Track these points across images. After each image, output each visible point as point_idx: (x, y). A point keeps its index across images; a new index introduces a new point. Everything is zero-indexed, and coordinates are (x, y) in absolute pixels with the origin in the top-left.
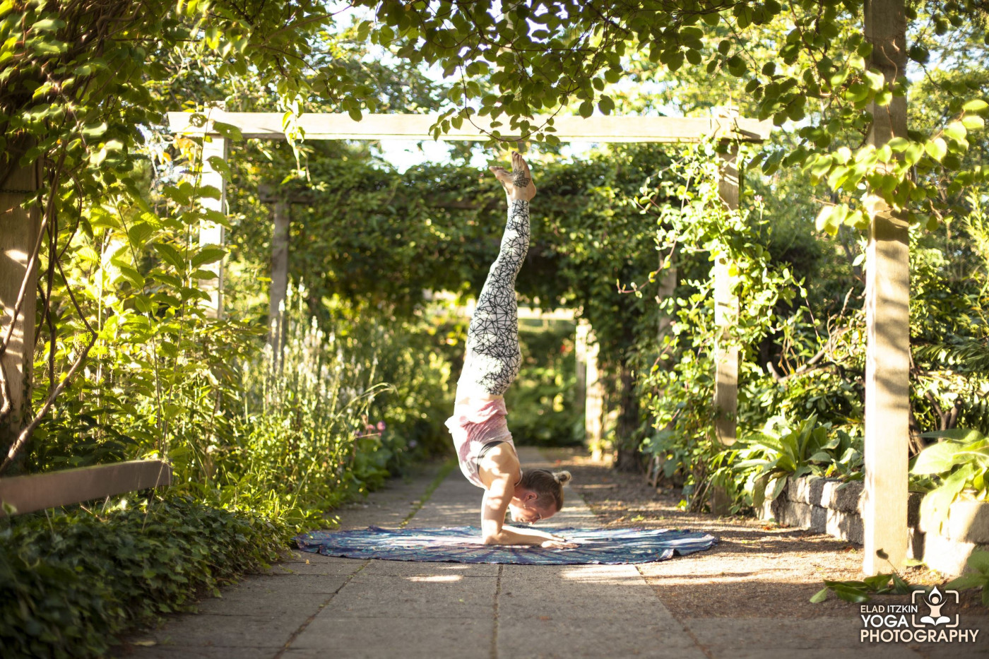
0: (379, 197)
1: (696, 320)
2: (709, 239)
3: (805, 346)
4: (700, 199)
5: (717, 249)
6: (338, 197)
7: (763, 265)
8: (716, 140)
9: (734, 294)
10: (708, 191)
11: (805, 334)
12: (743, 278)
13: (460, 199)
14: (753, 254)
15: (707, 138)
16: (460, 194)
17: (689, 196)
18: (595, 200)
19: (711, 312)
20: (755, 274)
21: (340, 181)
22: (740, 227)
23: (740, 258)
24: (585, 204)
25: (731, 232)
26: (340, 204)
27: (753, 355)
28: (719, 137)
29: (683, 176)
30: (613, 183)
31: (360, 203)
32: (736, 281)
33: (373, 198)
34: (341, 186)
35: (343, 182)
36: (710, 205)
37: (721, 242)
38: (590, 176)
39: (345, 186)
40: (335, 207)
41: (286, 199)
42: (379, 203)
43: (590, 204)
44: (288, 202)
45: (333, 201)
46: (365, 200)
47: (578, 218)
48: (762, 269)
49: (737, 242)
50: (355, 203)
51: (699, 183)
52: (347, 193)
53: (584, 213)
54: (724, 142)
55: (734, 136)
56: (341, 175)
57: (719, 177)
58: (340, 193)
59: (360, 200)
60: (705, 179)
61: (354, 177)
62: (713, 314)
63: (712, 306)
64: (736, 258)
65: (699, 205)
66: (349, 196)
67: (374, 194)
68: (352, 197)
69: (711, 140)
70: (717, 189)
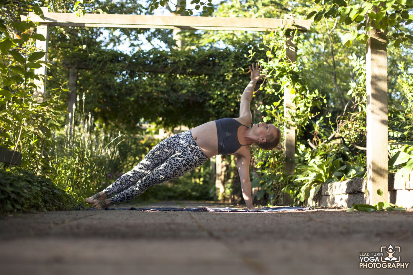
0: (121, 65)
1: (274, 115)
2: (282, 76)
3: (324, 135)
4: (277, 58)
5: (285, 82)
6: (101, 65)
7: (307, 88)
8: (285, 29)
9: (293, 102)
10: (281, 54)
11: (324, 129)
12: (298, 95)
13: (160, 67)
14: (302, 83)
15: (280, 29)
16: (160, 65)
17: (272, 56)
18: (224, 68)
19: (281, 111)
20: (303, 93)
21: (102, 57)
22: (296, 70)
23: (296, 84)
24: (219, 70)
25: (292, 72)
26: (101, 69)
27: (302, 133)
28: (286, 28)
29: (269, 46)
30: (233, 60)
31: (112, 68)
32: (294, 96)
33: (117, 66)
34: (102, 60)
35: (103, 58)
36: (281, 60)
37: (288, 77)
38: (222, 57)
39: (104, 60)
40: (100, 70)
41: (76, 66)
42: (121, 68)
43: (222, 69)
44: (76, 68)
45: (99, 67)
46: (114, 67)
47: (216, 76)
48: (306, 90)
49: (295, 77)
50: (109, 68)
51: (277, 50)
52: (106, 63)
53: (219, 74)
54: (289, 31)
55: (294, 28)
56: (102, 55)
57: (285, 47)
58: (102, 63)
59: (112, 66)
60: (279, 48)
61: (109, 56)
62: (283, 113)
63: (283, 108)
64: (294, 84)
65: (277, 60)
66: (106, 65)
67: (118, 64)
68: (108, 65)
69: (282, 30)
70: (285, 52)
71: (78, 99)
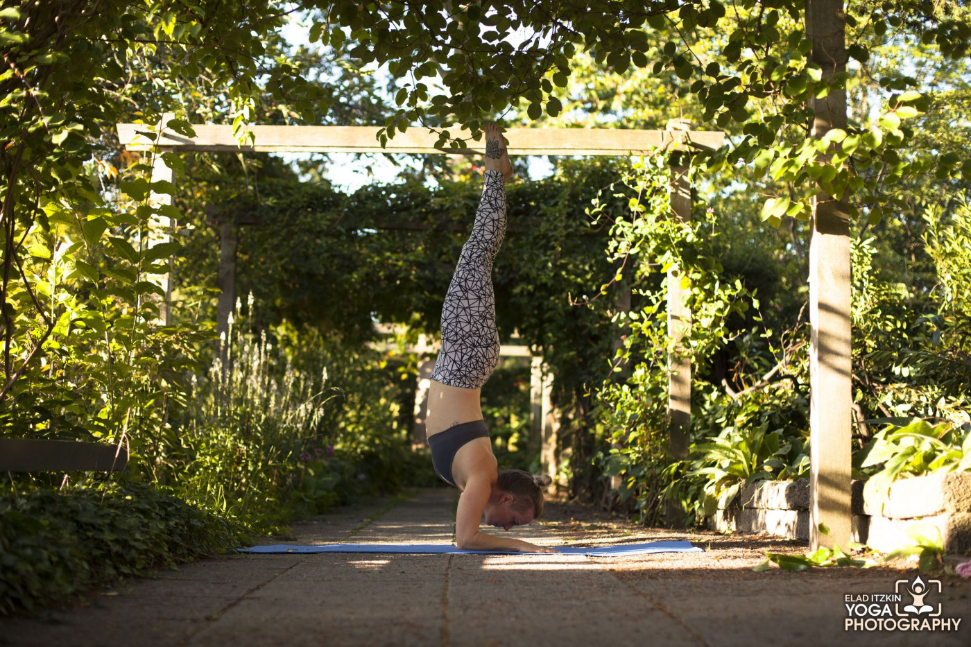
0: (328, 217)
1: (647, 333)
2: (662, 252)
3: (761, 365)
4: (652, 212)
5: (670, 262)
6: (287, 217)
7: (716, 277)
8: (668, 152)
9: (686, 306)
10: (661, 204)
11: (760, 352)
12: (696, 290)
13: (411, 219)
14: (705, 265)
15: (658, 151)
16: (411, 214)
17: (640, 208)
18: (548, 220)
19: (663, 324)
20: (707, 287)
21: (288, 201)
22: (691, 238)
23: (692, 270)
24: (537, 225)
25: (682, 243)
26: (288, 225)
27: (707, 368)
28: (670, 149)
29: (636, 188)
30: (566, 203)
31: (309, 223)
32: (688, 294)
33: (322, 219)
34: (289, 205)
35: (292, 202)
36: (661, 218)
37: (674, 254)
38: (543, 196)
39: (294, 206)
40: (284, 228)
41: (233, 220)
42: (328, 223)
43: (543, 224)
44: (235, 223)
45: (282, 221)
46: (315, 220)
47: (531, 238)
48: (714, 281)
49: (689, 254)
50: (304, 223)
51: (651, 195)
52: (295, 214)
53: (536, 233)
54: (676, 155)
55: (686, 148)
56: (290, 195)
57: (670, 190)
58: (288, 213)
59: (309, 219)
60: (657, 191)
61: (303, 197)
62: (665, 328)
63: (665, 318)
64: (687, 270)
65: (651, 218)
66: (298, 216)
67: (323, 214)
68: (301, 217)
69: (663, 153)
70: (669, 201)
71: (239, 305)
